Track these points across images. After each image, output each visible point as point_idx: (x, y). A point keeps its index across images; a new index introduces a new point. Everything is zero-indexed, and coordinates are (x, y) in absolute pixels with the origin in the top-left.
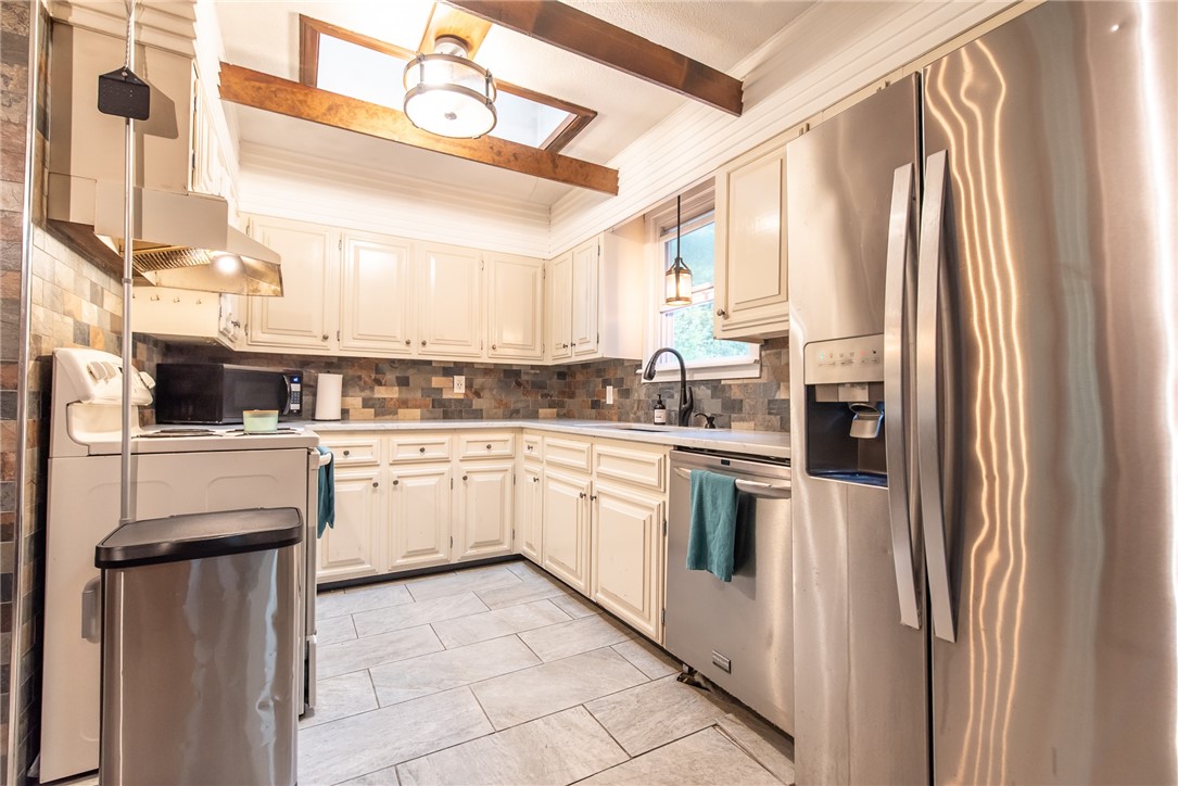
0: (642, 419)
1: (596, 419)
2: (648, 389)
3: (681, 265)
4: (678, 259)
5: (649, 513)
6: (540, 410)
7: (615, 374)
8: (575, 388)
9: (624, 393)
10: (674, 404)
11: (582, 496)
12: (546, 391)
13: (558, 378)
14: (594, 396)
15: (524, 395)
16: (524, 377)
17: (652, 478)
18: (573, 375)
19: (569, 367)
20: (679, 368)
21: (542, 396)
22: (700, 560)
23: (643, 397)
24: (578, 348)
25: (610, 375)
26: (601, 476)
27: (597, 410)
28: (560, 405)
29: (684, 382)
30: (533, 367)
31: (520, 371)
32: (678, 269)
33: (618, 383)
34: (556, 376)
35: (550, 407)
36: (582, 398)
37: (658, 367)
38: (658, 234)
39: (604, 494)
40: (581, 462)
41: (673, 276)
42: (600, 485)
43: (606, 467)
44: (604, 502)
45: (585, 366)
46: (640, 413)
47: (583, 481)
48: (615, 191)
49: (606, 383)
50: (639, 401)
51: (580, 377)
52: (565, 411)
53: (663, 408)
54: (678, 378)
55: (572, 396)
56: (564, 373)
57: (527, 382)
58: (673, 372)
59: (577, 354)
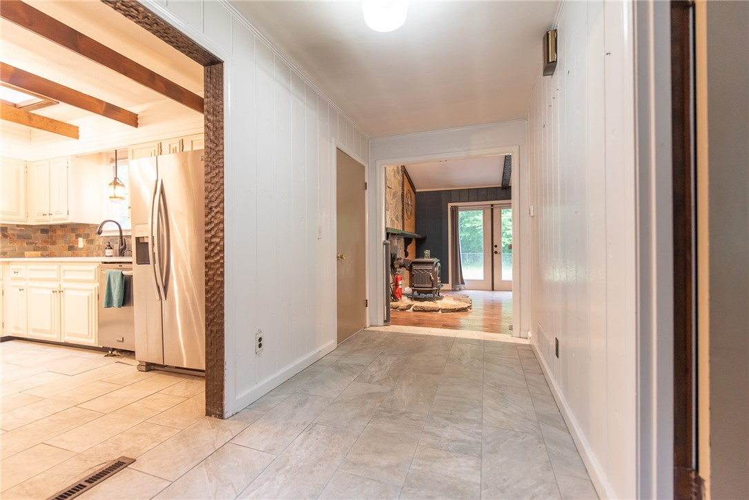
0: (101, 254)
1: (72, 256)
2: (104, 239)
3: (118, 181)
4: (116, 178)
5: (91, 292)
6: (26, 253)
7: (84, 231)
8: (56, 239)
9: (91, 242)
10: (117, 247)
11: (53, 292)
12: (30, 241)
13: (41, 233)
14: (70, 243)
15: (10, 243)
16: (10, 232)
17: (91, 277)
18: (54, 231)
19: (51, 226)
20: (118, 229)
21: (27, 244)
22: (109, 303)
23: (101, 244)
24: (54, 216)
25: (81, 231)
26: (66, 281)
27: (72, 250)
28: (45, 249)
29: (121, 237)
30: (18, 226)
31: (6, 228)
32: (116, 183)
33: (86, 236)
34: (40, 232)
35: (34, 250)
36: (61, 244)
37: (104, 229)
38: (109, 162)
39: (67, 289)
40: (53, 275)
41: (113, 186)
42: (64, 285)
43: (68, 276)
44: (67, 293)
45: (63, 226)
46: (100, 252)
47: (55, 286)
48: (77, 137)
49: (78, 236)
50: (99, 246)
51: (59, 232)
52: (48, 253)
53: (111, 248)
54: (118, 234)
55: (54, 243)
56: (47, 230)
57: (14, 235)
58: (115, 231)
59: (54, 220)
